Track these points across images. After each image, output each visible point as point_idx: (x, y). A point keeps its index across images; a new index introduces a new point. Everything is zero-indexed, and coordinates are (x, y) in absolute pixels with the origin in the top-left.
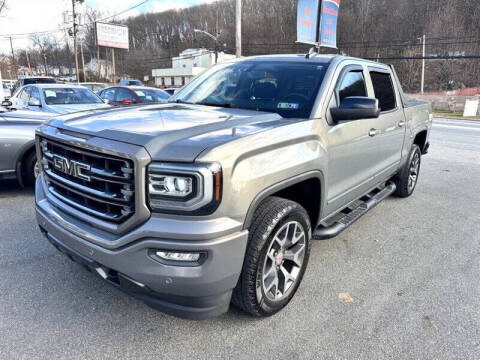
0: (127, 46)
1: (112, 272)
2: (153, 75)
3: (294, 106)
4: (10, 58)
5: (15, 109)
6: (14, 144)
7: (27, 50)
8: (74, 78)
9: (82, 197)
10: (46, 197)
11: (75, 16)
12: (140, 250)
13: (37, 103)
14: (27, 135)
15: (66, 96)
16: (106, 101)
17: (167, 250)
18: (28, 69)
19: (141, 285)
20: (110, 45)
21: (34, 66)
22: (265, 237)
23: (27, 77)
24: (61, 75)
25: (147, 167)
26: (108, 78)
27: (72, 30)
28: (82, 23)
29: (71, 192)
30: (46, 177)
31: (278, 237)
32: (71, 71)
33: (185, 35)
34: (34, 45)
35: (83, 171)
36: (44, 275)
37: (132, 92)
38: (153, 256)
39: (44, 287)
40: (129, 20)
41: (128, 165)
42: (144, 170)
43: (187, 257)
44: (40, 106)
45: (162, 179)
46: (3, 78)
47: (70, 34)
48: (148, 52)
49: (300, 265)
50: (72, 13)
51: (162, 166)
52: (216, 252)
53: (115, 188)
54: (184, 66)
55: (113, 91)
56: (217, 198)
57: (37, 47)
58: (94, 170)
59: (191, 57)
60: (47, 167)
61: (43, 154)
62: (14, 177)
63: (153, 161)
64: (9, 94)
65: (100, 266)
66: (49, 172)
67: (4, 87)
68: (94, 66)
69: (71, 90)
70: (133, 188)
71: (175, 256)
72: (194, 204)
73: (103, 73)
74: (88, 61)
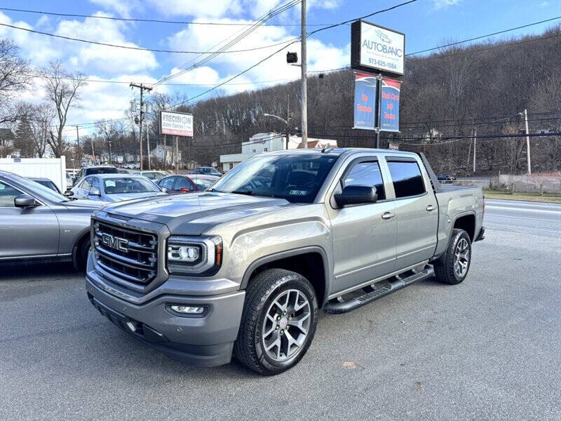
0: (191, 134)
1: (139, 325)
2: (221, 161)
3: (303, 193)
4: (75, 146)
5: (77, 199)
6: (73, 230)
7: (93, 138)
8: (138, 166)
9: (122, 266)
10: (95, 269)
11: (142, 104)
12: (160, 304)
13: (97, 193)
14: (84, 221)
15: (125, 185)
16: (164, 190)
17: (180, 304)
18: (92, 157)
19: (161, 335)
20: (175, 133)
21: (98, 154)
22: (264, 299)
23: (90, 166)
24: (125, 162)
25: (167, 240)
26: (173, 164)
27: (139, 117)
28: (150, 111)
29: (113, 262)
30: (96, 253)
31: (278, 301)
32: (135, 158)
33: (257, 118)
34: (100, 133)
35: (123, 245)
36: (88, 339)
37: (190, 181)
38: (169, 309)
39: (87, 348)
40: (199, 104)
41: (154, 239)
42: (164, 241)
43: (195, 310)
44: (100, 196)
45: (177, 249)
46: (67, 168)
47: (137, 122)
48: (217, 137)
49: (306, 333)
50: (139, 102)
51: (178, 238)
52: (216, 306)
53: (145, 257)
54: (254, 151)
55: (173, 180)
56: (218, 263)
57: (103, 135)
58: (131, 243)
59: (262, 141)
60: (97, 244)
61: (95, 233)
62: (70, 260)
63: (172, 235)
64: (71, 184)
65: (131, 320)
66: (99, 248)
67: (67, 176)
68: (159, 153)
69: (130, 179)
70: (156, 256)
71: (187, 310)
72: (199, 268)
73: (168, 159)
74: (153, 147)
